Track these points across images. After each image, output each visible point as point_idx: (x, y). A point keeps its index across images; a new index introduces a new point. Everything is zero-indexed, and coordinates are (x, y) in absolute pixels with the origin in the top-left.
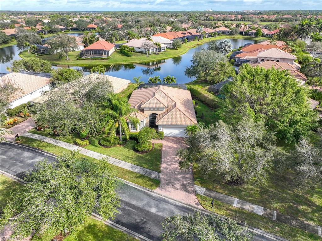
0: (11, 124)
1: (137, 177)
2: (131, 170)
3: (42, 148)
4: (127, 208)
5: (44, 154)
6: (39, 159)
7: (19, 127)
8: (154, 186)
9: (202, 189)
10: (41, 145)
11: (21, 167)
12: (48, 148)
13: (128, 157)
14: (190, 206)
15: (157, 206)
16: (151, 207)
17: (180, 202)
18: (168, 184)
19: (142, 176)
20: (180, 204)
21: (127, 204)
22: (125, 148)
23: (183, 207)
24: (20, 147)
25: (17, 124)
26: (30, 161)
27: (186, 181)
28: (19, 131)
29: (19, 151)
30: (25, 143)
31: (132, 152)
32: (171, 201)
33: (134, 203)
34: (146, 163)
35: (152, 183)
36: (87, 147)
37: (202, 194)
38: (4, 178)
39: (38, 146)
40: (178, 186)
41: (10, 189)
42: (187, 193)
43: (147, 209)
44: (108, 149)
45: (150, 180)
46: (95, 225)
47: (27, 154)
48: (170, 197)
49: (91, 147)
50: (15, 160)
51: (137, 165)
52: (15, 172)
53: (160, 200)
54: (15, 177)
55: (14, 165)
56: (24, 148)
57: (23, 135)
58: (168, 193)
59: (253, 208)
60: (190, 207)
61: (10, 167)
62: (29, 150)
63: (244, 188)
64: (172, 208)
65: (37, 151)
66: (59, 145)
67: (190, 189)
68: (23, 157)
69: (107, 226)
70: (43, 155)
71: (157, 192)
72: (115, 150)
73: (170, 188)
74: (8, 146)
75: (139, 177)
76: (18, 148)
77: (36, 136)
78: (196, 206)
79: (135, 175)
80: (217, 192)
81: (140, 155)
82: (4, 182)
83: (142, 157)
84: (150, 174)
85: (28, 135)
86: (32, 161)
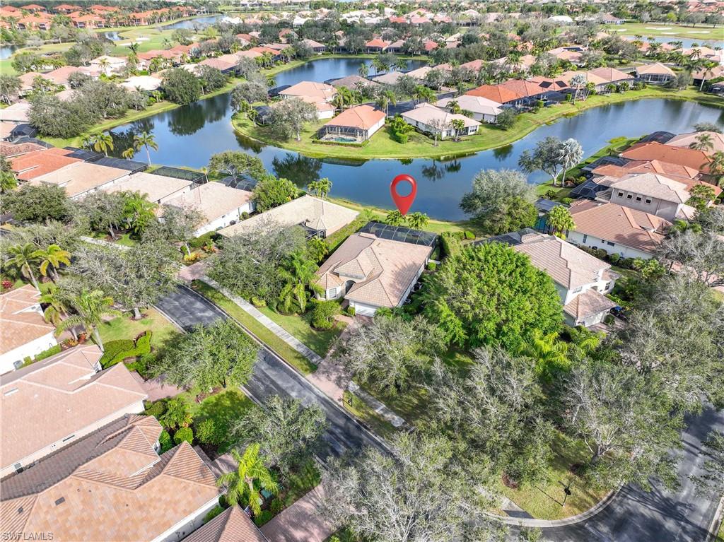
0: (192, 261)
1: (296, 358)
2: (295, 348)
3: (216, 301)
4: (271, 386)
5: (215, 309)
6: (209, 313)
7: (199, 266)
8: (308, 372)
9: (356, 387)
10: (216, 296)
11: (191, 320)
12: (221, 302)
13: (300, 332)
14: (332, 399)
15: (299, 391)
16: (293, 391)
17: (324, 394)
18: (323, 373)
19: (302, 358)
20: (323, 396)
21: (273, 382)
22: (303, 319)
23: (324, 399)
24: (194, 295)
25: (198, 261)
26: (200, 314)
27: (345, 374)
28: (198, 272)
29: (192, 299)
30: (201, 289)
31: (308, 326)
32: (316, 390)
33: (280, 382)
34: (314, 344)
35: (308, 367)
36: (262, 309)
37: (351, 392)
38: (172, 328)
39: (213, 297)
40: (333, 377)
41: (176, 341)
42: (337, 387)
43: (289, 391)
44: (284, 317)
45: (309, 364)
46: (236, 393)
47: (199, 305)
48: (318, 386)
49: (267, 310)
50: (186, 310)
51: (305, 344)
52: (184, 324)
53: (306, 387)
54: (182, 329)
55: (184, 315)
56: (197, 296)
57: (201, 279)
58: (318, 381)
59: (393, 419)
60: (330, 401)
61: (180, 317)
62: (202, 300)
63: (401, 397)
64: (313, 396)
65: (209, 304)
66: (234, 300)
67: (344, 383)
68: (194, 308)
69: (246, 396)
70: (213, 309)
71: (309, 378)
72: (289, 320)
73: (323, 378)
74: (183, 291)
75: (299, 358)
76: (193, 295)
77: (213, 283)
78: (338, 401)
79: (296, 355)
80: (369, 394)
81: (314, 332)
82: (172, 333)
83: (315, 336)
84: (312, 358)
85: (206, 279)
86: (202, 314)
